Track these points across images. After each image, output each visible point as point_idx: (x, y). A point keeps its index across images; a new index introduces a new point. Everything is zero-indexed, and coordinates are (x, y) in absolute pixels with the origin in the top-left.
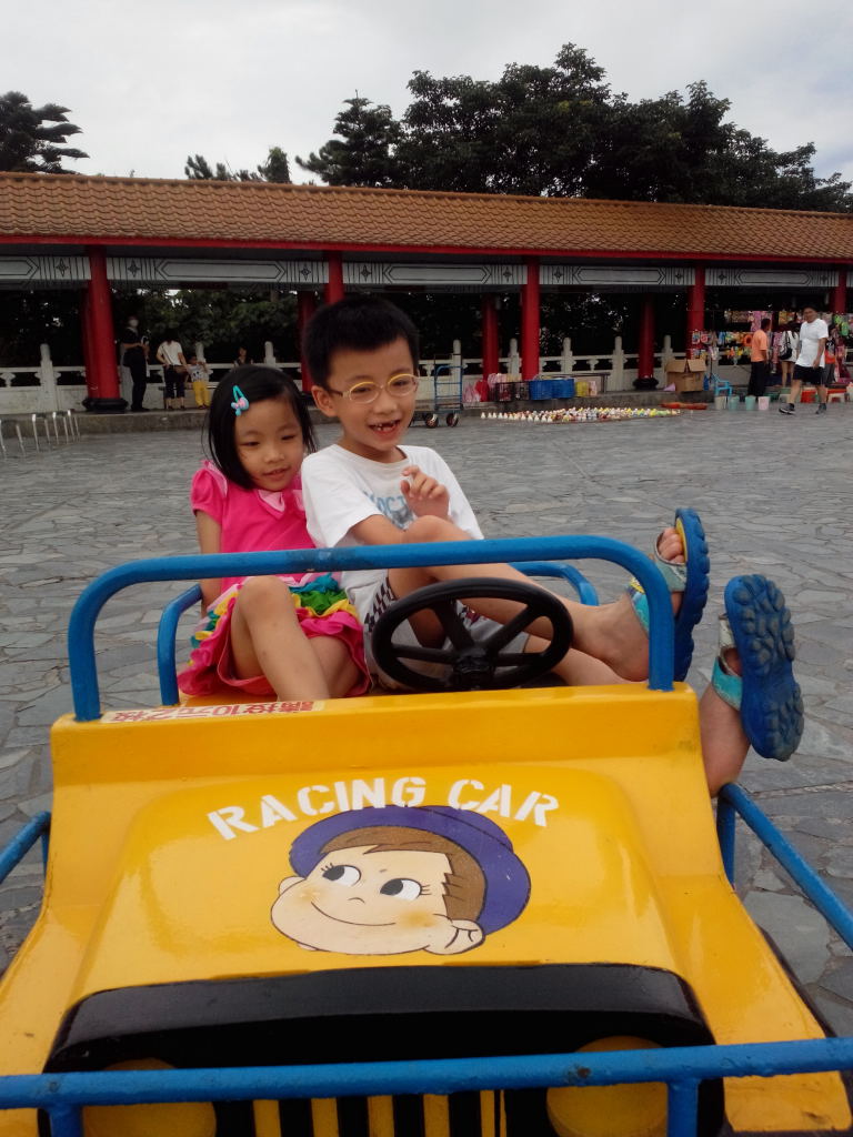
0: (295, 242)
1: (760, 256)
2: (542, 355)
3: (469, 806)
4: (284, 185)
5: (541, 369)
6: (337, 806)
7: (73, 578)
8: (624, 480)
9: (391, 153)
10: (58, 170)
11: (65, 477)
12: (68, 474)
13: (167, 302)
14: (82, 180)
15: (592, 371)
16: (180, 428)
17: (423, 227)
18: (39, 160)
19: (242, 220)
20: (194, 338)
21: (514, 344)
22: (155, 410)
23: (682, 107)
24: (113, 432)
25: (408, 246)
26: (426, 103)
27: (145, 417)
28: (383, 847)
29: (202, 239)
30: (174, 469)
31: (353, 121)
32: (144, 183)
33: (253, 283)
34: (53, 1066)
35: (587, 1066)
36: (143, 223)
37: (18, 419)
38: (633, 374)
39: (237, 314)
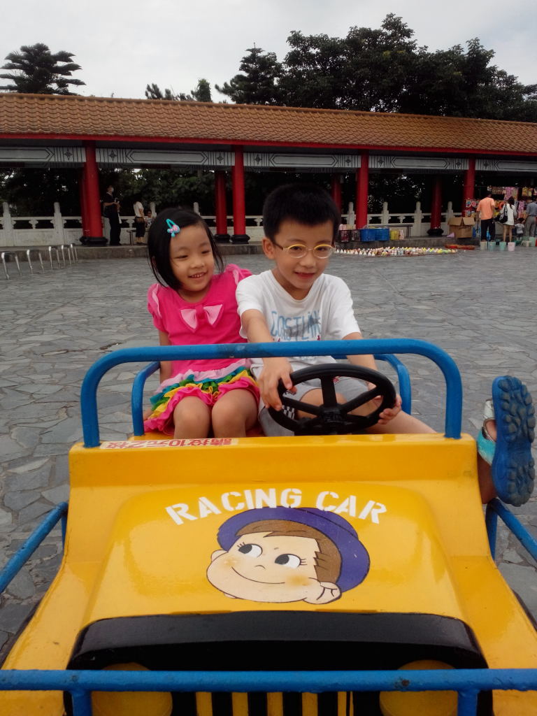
0: (214, 139)
1: (511, 152)
2: (370, 213)
3: (329, 509)
4: (208, 103)
5: (368, 222)
6: (246, 506)
7: (75, 351)
8: (421, 294)
9: (275, 83)
10: (66, 93)
11: (69, 286)
12: (70, 284)
13: (132, 177)
14: (82, 99)
15: (401, 224)
16: (140, 257)
17: (295, 131)
18: (54, 86)
19: (180, 125)
20: (150, 200)
21: (351, 205)
22: (125, 244)
23: (463, 55)
24: (99, 258)
25: (286, 142)
26: (299, 52)
27: (119, 249)
28: (276, 534)
29: (156, 137)
30: (136, 282)
31: (252, 63)
32: (120, 101)
33: (187, 165)
34: (72, 665)
35: (407, 679)
36: (119, 127)
37: (40, 249)
38: (428, 226)
39: (176, 184)
